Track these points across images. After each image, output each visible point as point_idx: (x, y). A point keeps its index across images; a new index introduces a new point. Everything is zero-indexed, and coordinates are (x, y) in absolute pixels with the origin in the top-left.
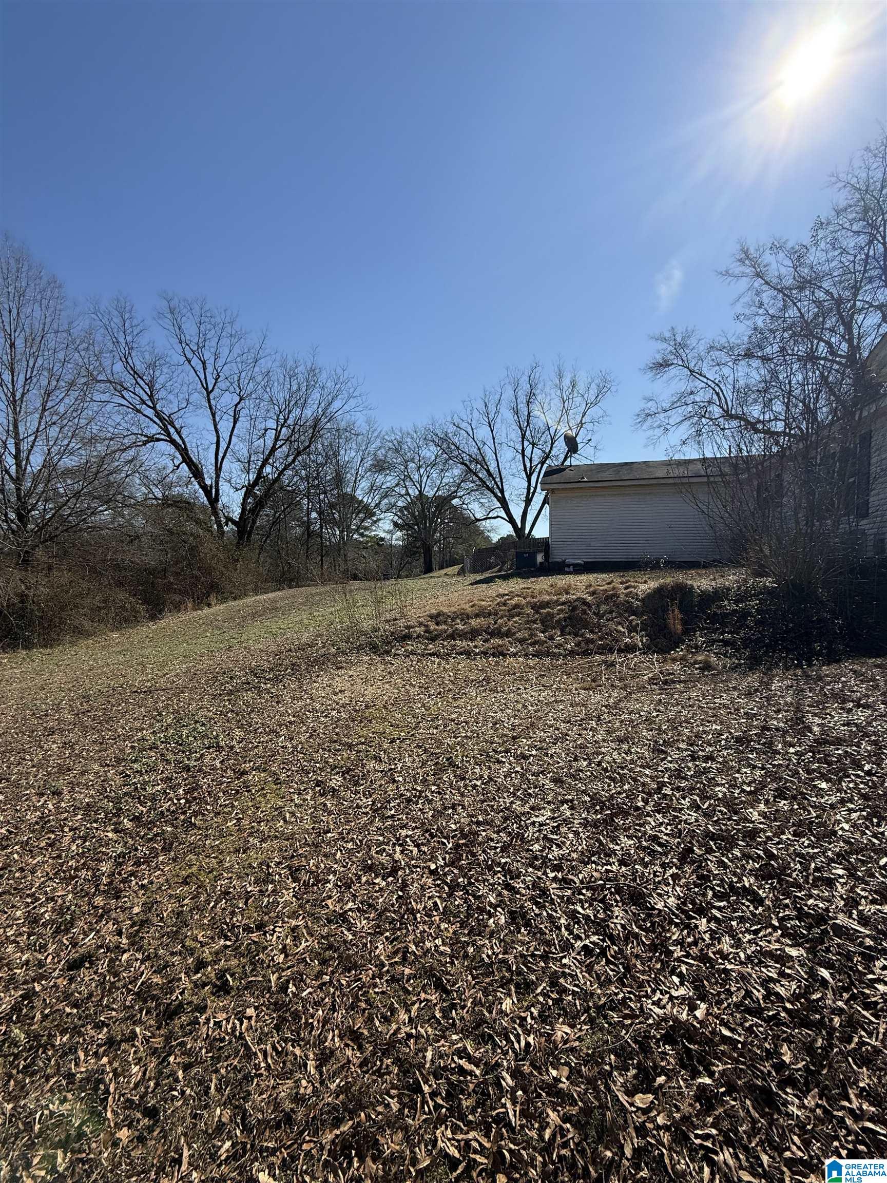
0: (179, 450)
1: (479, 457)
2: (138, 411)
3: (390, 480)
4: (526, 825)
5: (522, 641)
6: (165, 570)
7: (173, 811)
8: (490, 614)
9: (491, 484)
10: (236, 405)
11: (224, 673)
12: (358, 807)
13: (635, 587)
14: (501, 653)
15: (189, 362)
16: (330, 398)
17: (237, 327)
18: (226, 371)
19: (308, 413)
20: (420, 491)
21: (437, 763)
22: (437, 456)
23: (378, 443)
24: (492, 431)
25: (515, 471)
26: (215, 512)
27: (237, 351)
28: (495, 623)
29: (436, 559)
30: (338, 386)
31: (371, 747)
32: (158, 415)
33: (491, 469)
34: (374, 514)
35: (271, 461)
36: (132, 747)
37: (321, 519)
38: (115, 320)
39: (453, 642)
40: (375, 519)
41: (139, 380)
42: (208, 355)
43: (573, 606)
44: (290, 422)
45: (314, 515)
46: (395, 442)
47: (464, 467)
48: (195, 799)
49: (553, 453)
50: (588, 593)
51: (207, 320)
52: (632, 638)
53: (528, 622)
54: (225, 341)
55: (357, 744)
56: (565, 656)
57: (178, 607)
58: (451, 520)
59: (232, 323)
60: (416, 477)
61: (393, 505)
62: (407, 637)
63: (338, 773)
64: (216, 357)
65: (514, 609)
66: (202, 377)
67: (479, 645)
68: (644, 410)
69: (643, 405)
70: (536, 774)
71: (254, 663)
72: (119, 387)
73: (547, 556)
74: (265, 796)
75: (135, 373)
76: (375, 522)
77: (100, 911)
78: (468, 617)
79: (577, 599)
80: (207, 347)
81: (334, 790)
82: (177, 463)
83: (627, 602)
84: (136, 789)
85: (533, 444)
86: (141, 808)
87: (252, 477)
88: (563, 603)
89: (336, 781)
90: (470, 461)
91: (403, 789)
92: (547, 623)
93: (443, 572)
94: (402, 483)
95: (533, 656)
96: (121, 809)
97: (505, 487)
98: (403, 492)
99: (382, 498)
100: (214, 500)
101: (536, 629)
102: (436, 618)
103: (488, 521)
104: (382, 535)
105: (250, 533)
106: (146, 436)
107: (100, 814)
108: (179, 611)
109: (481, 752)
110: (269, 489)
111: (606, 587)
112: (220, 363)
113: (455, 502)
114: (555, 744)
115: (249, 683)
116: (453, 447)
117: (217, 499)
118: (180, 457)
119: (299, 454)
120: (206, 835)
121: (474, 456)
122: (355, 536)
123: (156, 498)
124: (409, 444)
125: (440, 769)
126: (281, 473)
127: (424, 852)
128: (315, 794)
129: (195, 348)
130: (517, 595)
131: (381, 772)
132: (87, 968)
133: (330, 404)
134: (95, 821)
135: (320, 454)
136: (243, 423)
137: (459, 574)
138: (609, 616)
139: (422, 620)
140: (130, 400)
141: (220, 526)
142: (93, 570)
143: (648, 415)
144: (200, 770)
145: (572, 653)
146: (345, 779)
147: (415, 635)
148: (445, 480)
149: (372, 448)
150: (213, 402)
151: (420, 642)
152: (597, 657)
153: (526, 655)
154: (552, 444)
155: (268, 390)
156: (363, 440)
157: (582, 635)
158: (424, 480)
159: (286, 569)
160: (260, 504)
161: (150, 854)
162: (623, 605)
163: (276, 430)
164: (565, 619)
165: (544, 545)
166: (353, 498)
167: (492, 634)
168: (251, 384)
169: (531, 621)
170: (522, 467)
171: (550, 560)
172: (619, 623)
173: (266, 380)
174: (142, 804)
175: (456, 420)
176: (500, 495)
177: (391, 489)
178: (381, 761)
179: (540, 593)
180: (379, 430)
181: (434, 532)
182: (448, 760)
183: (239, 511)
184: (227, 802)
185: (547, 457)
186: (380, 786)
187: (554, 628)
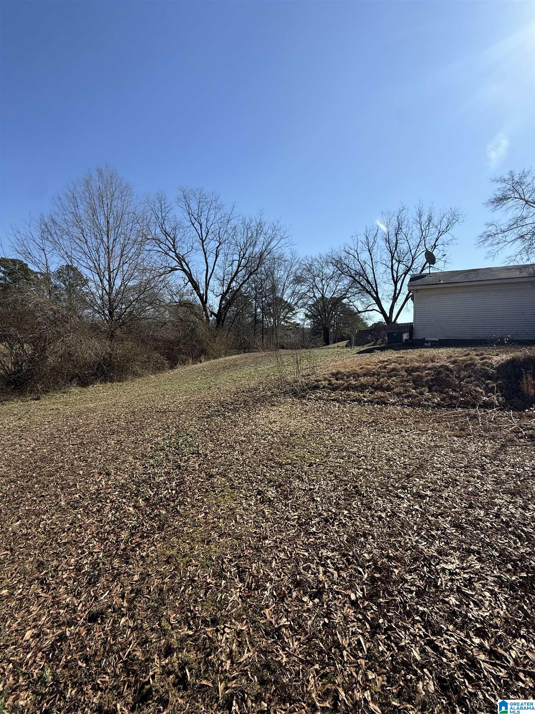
0: (186, 274)
1: (362, 272)
2: (166, 254)
3: (303, 288)
4: (437, 570)
5: (398, 394)
6: (178, 341)
7: (168, 499)
8: (374, 374)
9: (369, 288)
10: (217, 248)
11: (205, 404)
12: (288, 519)
13: (490, 359)
14: (383, 402)
15: (193, 225)
16: (270, 240)
17: (219, 203)
18: (212, 229)
19: (257, 249)
20: (322, 295)
21: (346, 490)
22: (333, 272)
23: (297, 266)
24: (371, 254)
25: (386, 280)
26: (205, 309)
27: (218, 216)
28: (378, 381)
29: (331, 336)
30: (274, 232)
31: (295, 467)
32: (177, 255)
33: (369, 279)
34: (294, 309)
35: (235, 279)
36: (151, 447)
37: (263, 312)
38: (157, 205)
39: (348, 393)
40: (294, 312)
41: (168, 237)
42: (203, 221)
43: (438, 371)
44: (247, 256)
45: (259, 310)
46: (308, 265)
47: (351, 279)
48: (181, 491)
49: (413, 266)
50: (449, 362)
51: (203, 200)
52: (489, 397)
53: (402, 381)
54: (212, 212)
55: (285, 464)
56: (433, 408)
57: (184, 362)
58: (341, 312)
59: (216, 200)
60: (320, 286)
61: (305, 304)
62: (316, 387)
63: (273, 486)
64: (207, 220)
65: (390, 372)
66: (200, 232)
67: (366, 395)
68: (486, 232)
69: (484, 229)
70: (435, 516)
71: (222, 398)
72: (158, 242)
73: (411, 335)
74: (223, 496)
75: (166, 234)
76: (294, 314)
77: (116, 571)
78: (359, 376)
79: (442, 366)
80: (203, 216)
81: (270, 501)
82: (186, 282)
83: (483, 369)
84: (150, 477)
85: (399, 262)
86: (150, 492)
87: (225, 289)
88: (430, 369)
89: (271, 493)
90: (356, 274)
91: (321, 509)
92: (417, 383)
93: (336, 345)
94: (311, 290)
95: (408, 406)
96: (139, 491)
97: (379, 290)
98: (312, 295)
99: (299, 299)
100: (204, 302)
101: (410, 386)
102: (336, 375)
103: (367, 313)
104: (298, 322)
105: (223, 321)
106: (171, 268)
107: (128, 493)
108: (185, 364)
109: (381, 484)
110: (234, 295)
111: (464, 358)
112: (209, 223)
113: (345, 301)
114: (448, 487)
115: (219, 411)
116: (344, 266)
117: (206, 302)
118: (187, 278)
119: (251, 274)
120: (185, 523)
121: (358, 271)
122: (282, 323)
123: (176, 302)
124: (316, 266)
125: (349, 496)
126: (241, 286)
127: (344, 578)
128: (257, 500)
129: (196, 217)
130: (394, 362)
131: (304, 490)
132: (99, 624)
133: (269, 243)
134: (125, 498)
135: (263, 274)
136: (221, 257)
137: (347, 346)
138: (469, 379)
139: (326, 376)
140: (164, 248)
141: (207, 317)
142: (143, 341)
143: (489, 236)
144: (186, 470)
145: (438, 405)
146: (277, 492)
147: (322, 386)
148: (339, 287)
149: (293, 269)
150: (205, 247)
151: (325, 391)
152: (460, 410)
153: (402, 405)
154: (413, 261)
155: (235, 237)
156: (288, 265)
157: (446, 393)
158: (325, 288)
159: (243, 341)
160: (229, 304)
161: (151, 530)
162: (480, 372)
163: (239, 261)
164: (432, 380)
165: (409, 327)
166: (281, 300)
167: (376, 389)
168: (226, 235)
169: (405, 381)
170: (391, 277)
171: (414, 338)
172: (477, 385)
173: (234, 231)
174: (152, 489)
175: (347, 249)
176: (375, 296)
177: (305, 294)
178: (303, 480)
179: (411, 360)
180: (298, 258)
181: (331, 321)
182: (354, 487)
183: (218, 308)
184: (200, 498)
185: (409, 269)
186: (304, 502)
187: (423, 386)
